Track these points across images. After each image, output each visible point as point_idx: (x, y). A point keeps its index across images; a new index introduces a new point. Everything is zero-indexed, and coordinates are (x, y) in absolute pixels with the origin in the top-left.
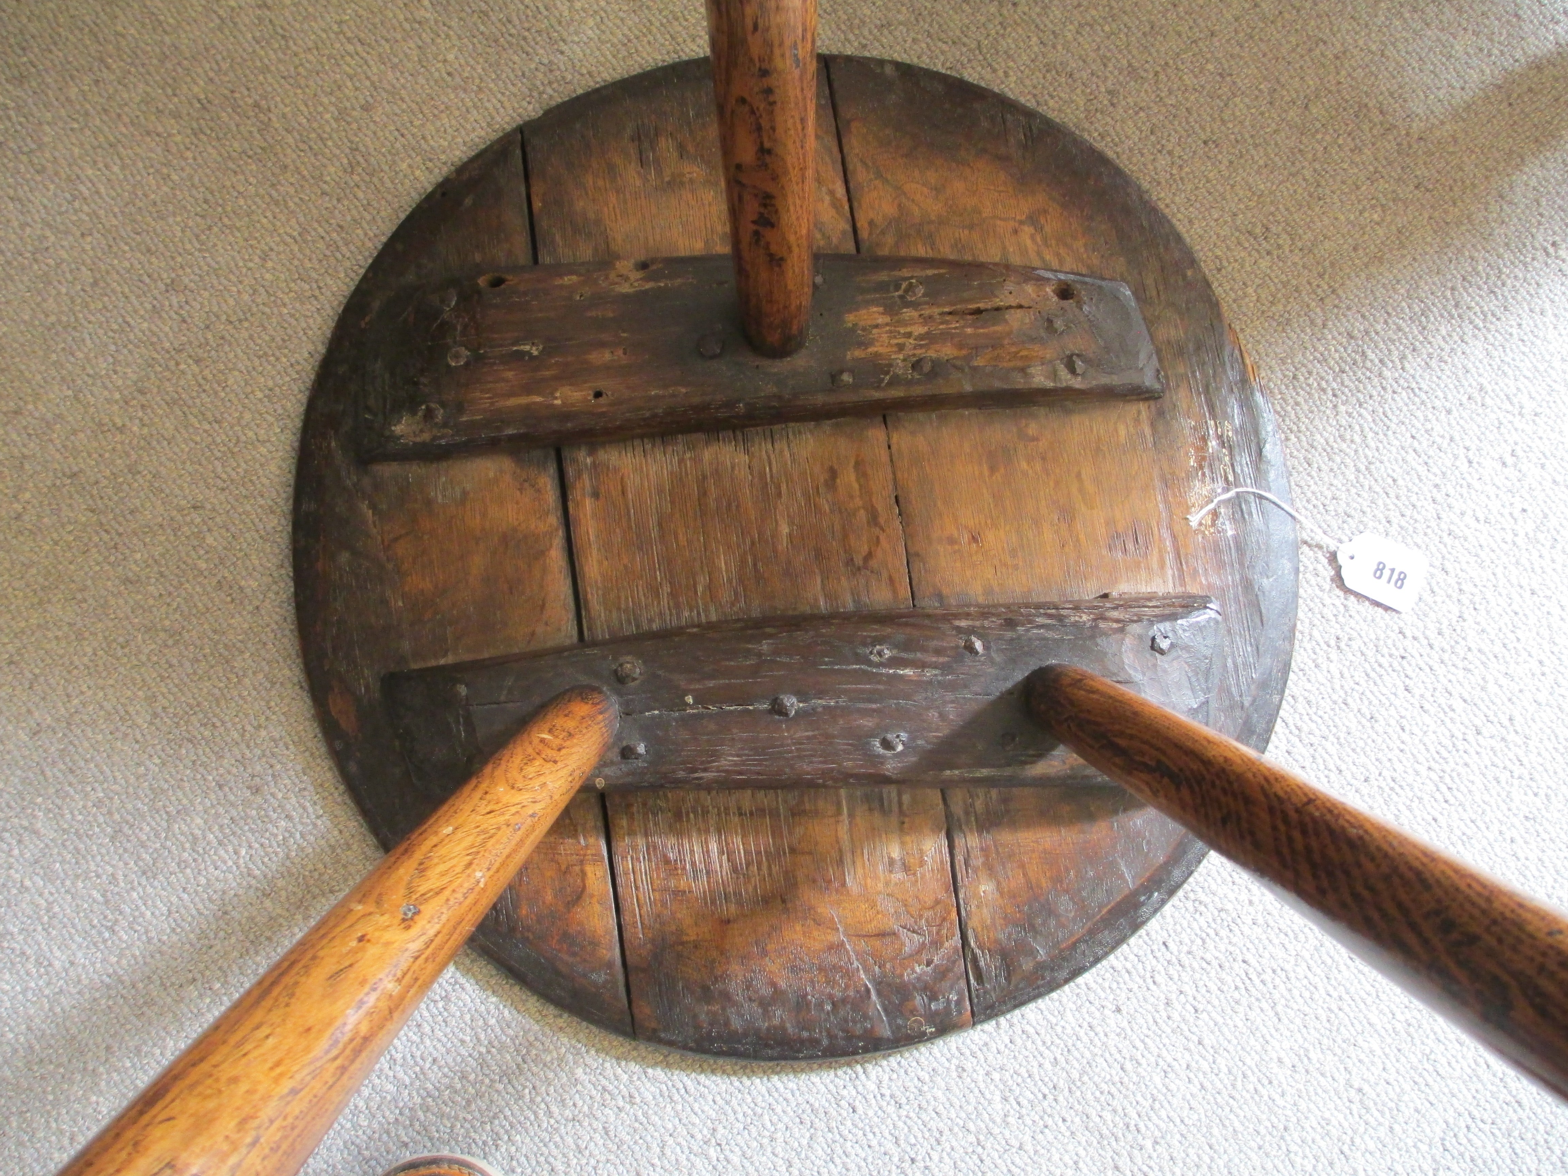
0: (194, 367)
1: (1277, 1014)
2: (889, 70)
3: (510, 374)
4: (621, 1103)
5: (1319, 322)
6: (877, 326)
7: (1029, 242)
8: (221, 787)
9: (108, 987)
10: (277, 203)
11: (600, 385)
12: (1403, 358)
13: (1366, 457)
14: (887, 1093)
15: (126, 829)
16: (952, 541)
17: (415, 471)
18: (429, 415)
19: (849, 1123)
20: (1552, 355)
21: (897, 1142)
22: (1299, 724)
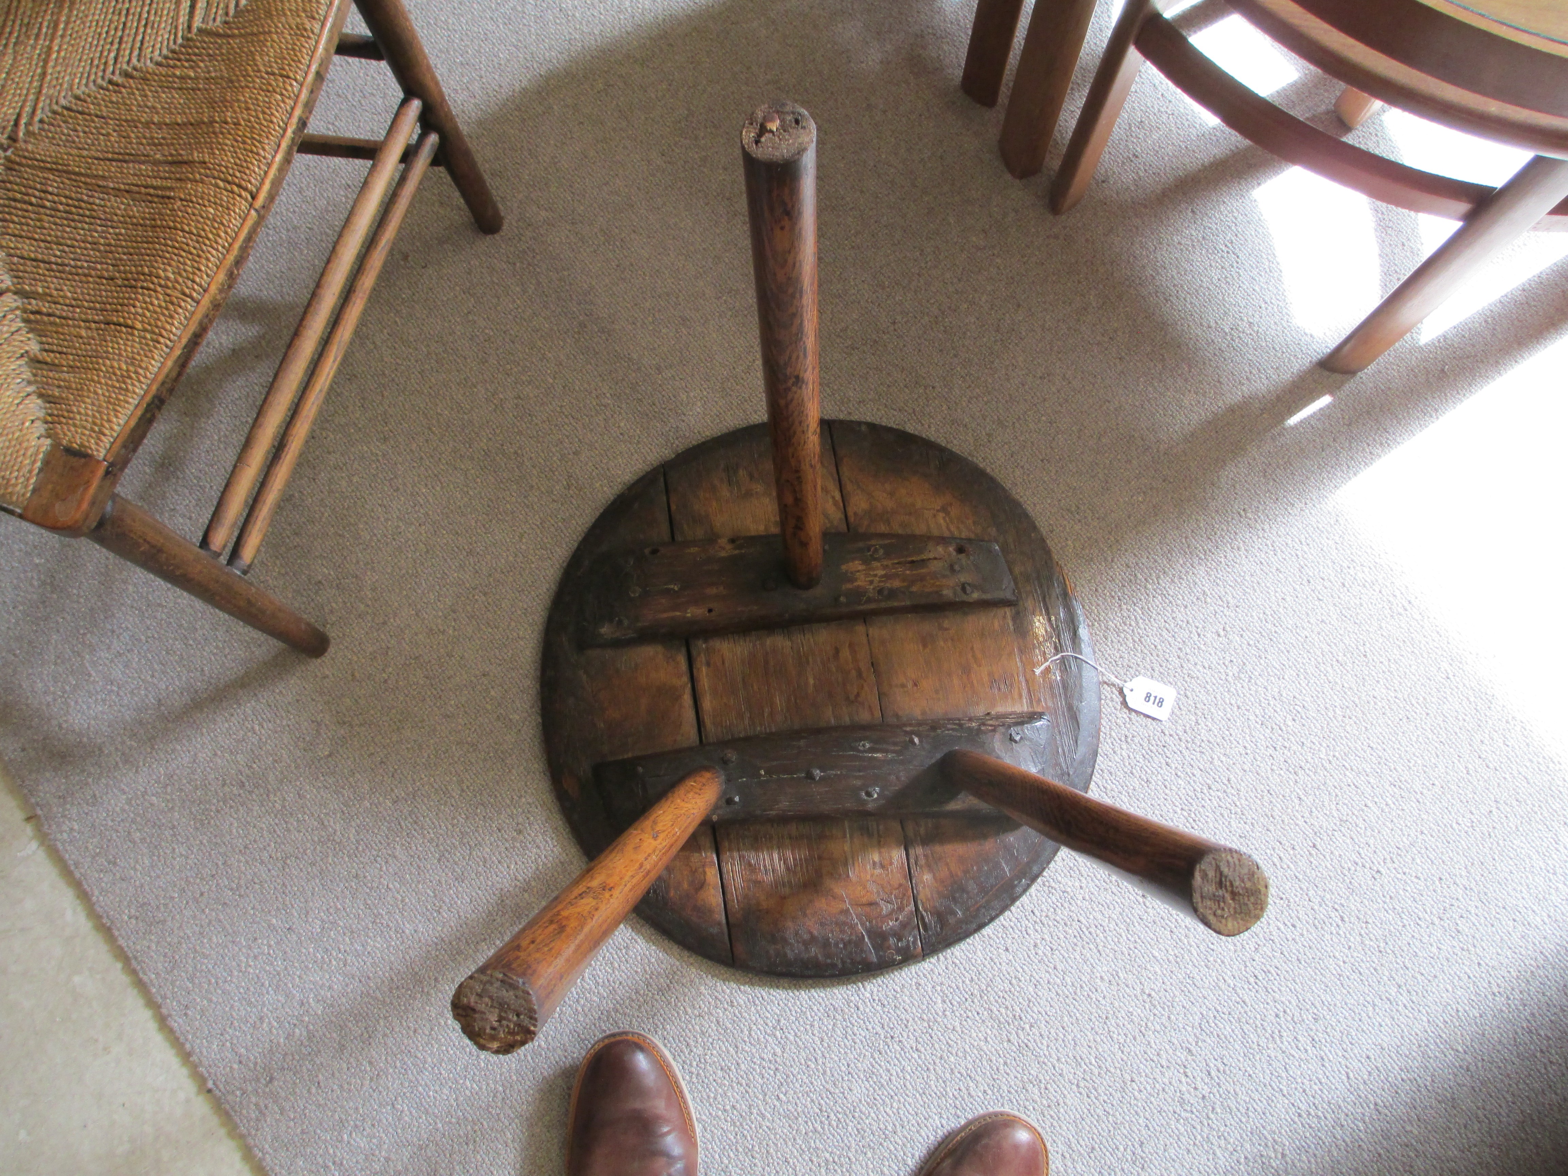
0: (484, 598)
1: (1099, 951)
2: (863, 428)
3: (663, 601)
4: (726, 1006)
5: (1110, 559)
6: (858, 571)
7: (942, 521)
8: (499, 831)
9: (436, 944)
10: (528, 507)
11: (711, 606)
12: (1158, 577)
13: (1139, 633)
14: (877, 998)
15: (446, 854)
16: (903, 686)
17: (609, 653)
18: (620, 622)
19: (855, 1016)
20: (1245, 572)
21: (883, 1027)
22: (1106, 785)
